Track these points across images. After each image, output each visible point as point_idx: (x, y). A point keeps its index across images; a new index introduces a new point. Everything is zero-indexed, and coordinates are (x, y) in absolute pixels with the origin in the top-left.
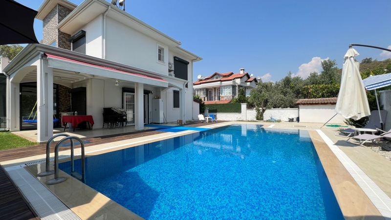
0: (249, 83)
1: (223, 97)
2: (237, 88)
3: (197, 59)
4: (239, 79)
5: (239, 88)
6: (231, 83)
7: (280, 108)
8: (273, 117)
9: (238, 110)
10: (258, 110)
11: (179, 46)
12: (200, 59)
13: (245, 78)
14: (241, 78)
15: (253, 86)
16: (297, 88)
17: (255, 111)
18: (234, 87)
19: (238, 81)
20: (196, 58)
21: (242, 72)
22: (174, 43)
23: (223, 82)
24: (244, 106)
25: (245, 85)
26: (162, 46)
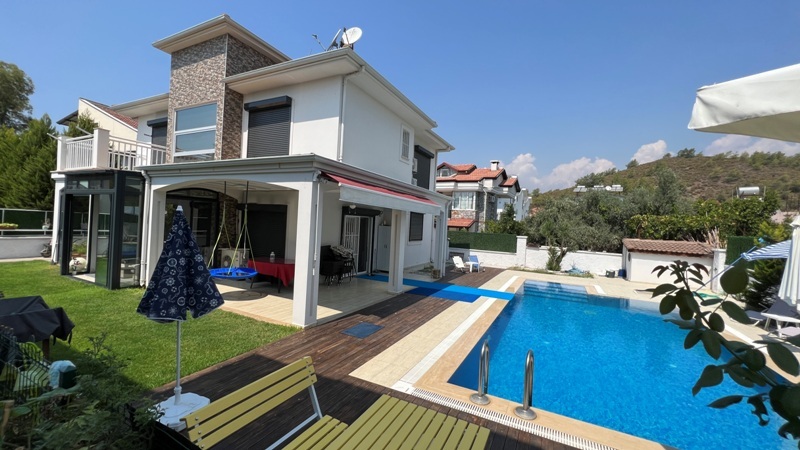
0: (506, 189)
1: (457, 213)
2: (485, 197)
3: (448, 148)
4: (491, 181)
5: (489, 198)
6: (475, 186)
7: (589, 251)
8: (576, 267)
9: (511, 248)
10: (552, 252)
11: (433, 130)
12: (452, 149)
13: (500, 180)
14: (494, 179)
15: (511, 195)
16: (612, 214)
17: (546, 252)
18: (479, 194)
19: (489, 185)
20: (444, 147)
21: (494, 167)
22: (425, 123)
23: (459, 185)
24: (522, 241)
25: (499, 192)
26: (408, 130)
